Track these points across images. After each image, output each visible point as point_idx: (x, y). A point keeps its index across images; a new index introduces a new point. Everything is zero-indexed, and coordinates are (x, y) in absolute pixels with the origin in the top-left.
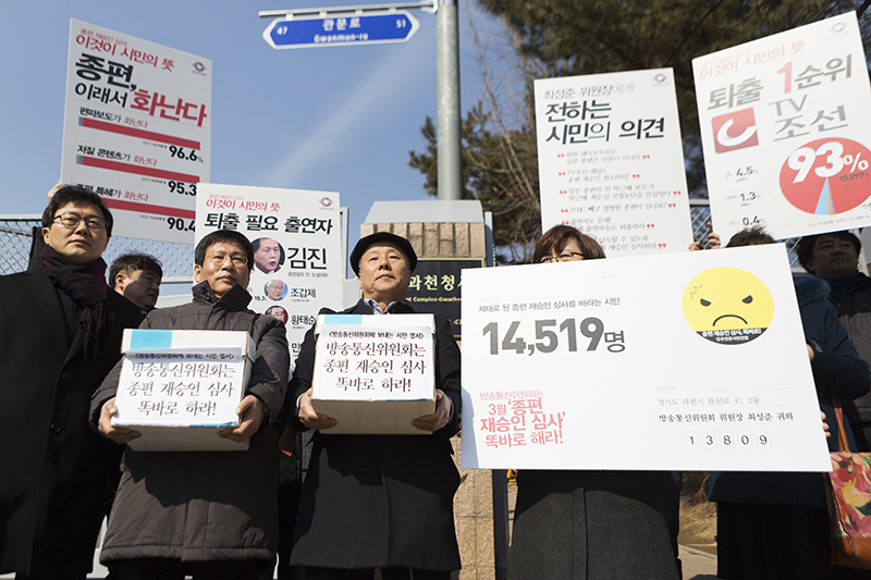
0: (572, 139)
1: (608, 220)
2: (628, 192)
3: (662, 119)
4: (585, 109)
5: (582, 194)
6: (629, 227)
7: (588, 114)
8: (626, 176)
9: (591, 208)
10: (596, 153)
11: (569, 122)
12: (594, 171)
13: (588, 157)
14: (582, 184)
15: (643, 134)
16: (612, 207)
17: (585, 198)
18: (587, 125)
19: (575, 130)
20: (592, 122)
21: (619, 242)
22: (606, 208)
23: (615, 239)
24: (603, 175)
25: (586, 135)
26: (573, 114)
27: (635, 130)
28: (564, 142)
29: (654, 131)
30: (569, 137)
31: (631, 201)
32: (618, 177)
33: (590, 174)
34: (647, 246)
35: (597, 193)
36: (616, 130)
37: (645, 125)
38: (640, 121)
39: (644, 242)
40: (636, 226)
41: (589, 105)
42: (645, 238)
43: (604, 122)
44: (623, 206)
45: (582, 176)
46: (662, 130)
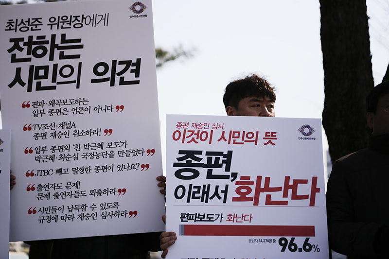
0: (39, 84)
1: (77, 184)
2: (99, 151)
3: (139, 60)
4: (54, 46)
5: (49, 153)
6: (99, 193)
7: (57, 53)
8: (97, 132)
9: (59, 171)
10: (65, 102)
11: (36, 62)
12: (62, 125)
13: (57, 107)
14: (50, 142)
15: (117, 79)
16: (82, 169)
17: (52, 158)
18: (55, 66)
19: (42, 73)
20: (61, 63)
21: (89, 211)
22: (75, 171)
23: (84, 207)
24: (72, 130)
25: (54, 80)
26: (40, 52)
27: (108, 75)
28: (29, 90)
29: (129, 76)
30: (35, 82)
31: (102, 162)
32: (89, 132)
33: (58, 130)
34: (117, 214)
35: (66, 152)
36: (88, 74)
37: (120, 68)
38: (114, 62)
39: (115, 210)
40: (107, 192)
41: (58, 41)
42: (116, 205)
43: (74, 63)
44: (93, 167)
45: (49, 132)
46: (137, 75)
